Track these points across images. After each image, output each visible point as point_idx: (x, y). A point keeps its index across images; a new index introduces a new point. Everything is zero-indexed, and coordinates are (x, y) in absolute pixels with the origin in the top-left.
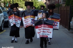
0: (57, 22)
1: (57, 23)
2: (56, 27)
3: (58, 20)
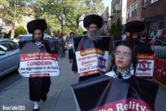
0: (148, 61)
1: (149, 63)
2: (147, 72)
3: (151, 57)
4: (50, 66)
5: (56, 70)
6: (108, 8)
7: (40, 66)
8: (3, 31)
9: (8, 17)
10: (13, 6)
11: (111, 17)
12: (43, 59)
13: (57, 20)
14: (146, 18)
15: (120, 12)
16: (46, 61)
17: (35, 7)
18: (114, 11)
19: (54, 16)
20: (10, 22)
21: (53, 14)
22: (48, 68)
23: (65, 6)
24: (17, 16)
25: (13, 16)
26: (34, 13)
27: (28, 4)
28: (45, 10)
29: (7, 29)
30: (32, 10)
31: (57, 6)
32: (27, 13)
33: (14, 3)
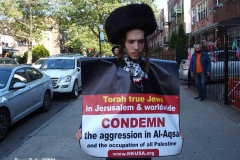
4: (161, 129)
5: (174, 139)
6: (163, 10)
7: (137, 130)
8: (16, 54)
9: (22, 34)
10: (28, 18)
11: (169, 24)
12: (143, 111)
13: (91, 33)
14: (221, 23)
15: (181, 15)
16: (152, 116)
17: (59, 18)
18: (173, 15)
19: (87, 28)
20: (25, 41)
21: (84, 25)
22: (156, 135)
23: (101, 12)
24: (34, 32)
25: (28, 31)
26: (57, 26)
27: (48, 13)
28: (73, 21)
29: (21, 51)
30: (54, 22)
31: (90, 14)
32: (49, 26)
33: (29, 14)
